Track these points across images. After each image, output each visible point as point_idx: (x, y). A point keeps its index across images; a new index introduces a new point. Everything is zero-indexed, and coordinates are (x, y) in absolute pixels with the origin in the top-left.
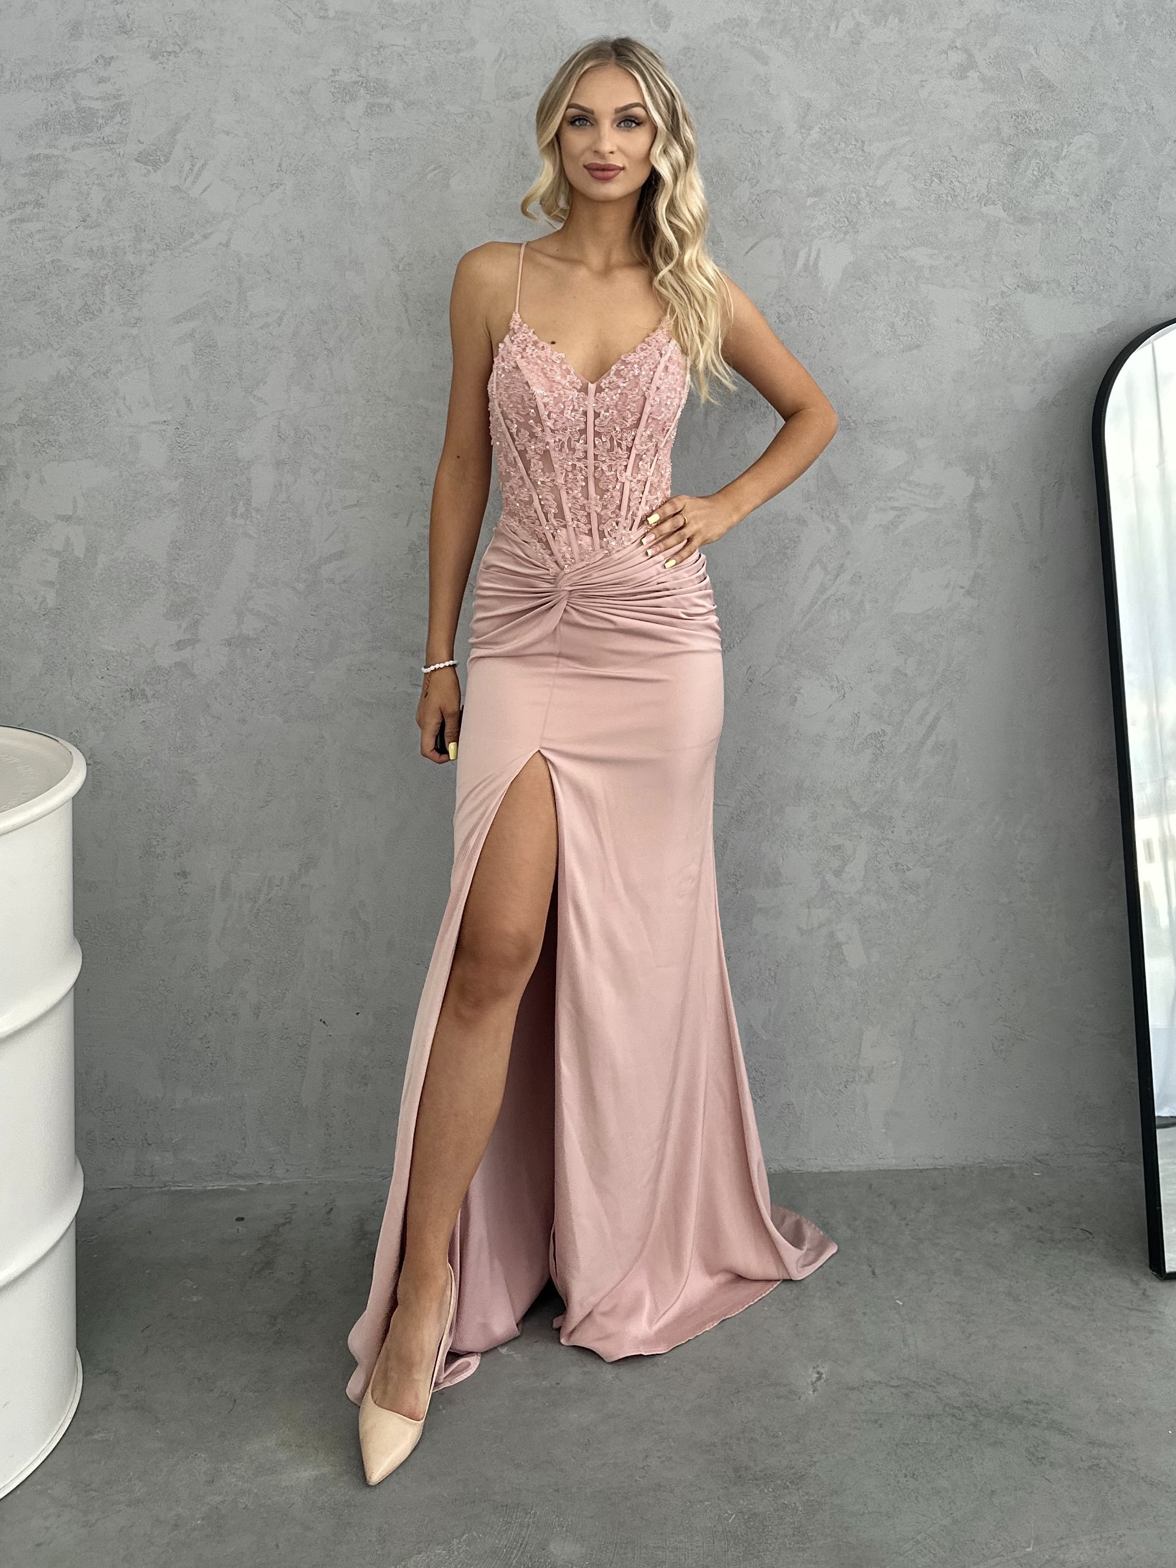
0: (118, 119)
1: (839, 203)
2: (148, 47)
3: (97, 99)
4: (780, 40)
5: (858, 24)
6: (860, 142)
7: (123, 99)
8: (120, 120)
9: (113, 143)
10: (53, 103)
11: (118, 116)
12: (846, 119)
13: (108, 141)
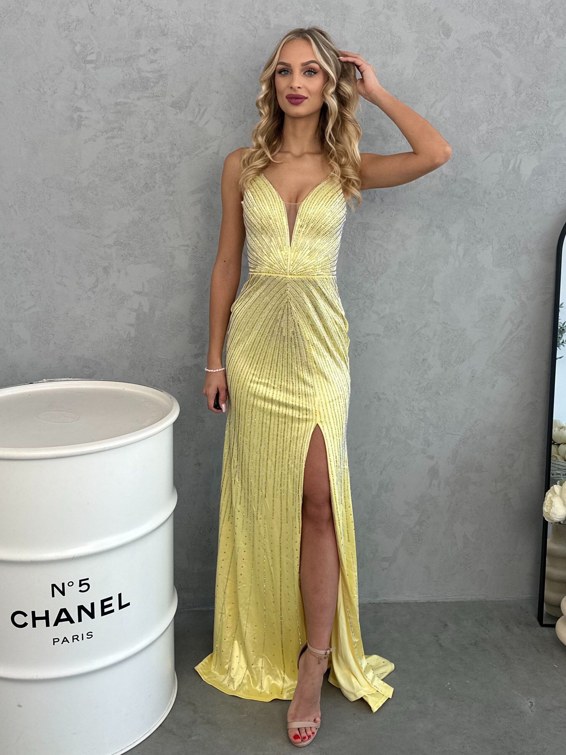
0: (161, 83)
1: (533, 134)
2: (177, 43)
3: (150, 72)
4: (508, 45)
5: (549, 36)
6: (546, 102)
7: (163, 73)
8: (162, 84)
9: (159, 96)
10: (127, 74)
11: (161, 81)
12: (539, 89)
13: (156, 95)
